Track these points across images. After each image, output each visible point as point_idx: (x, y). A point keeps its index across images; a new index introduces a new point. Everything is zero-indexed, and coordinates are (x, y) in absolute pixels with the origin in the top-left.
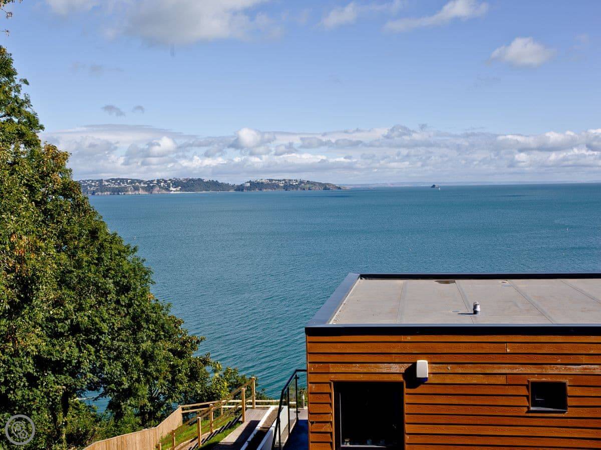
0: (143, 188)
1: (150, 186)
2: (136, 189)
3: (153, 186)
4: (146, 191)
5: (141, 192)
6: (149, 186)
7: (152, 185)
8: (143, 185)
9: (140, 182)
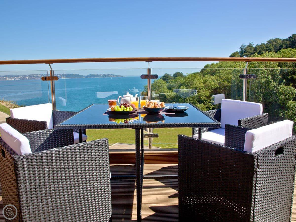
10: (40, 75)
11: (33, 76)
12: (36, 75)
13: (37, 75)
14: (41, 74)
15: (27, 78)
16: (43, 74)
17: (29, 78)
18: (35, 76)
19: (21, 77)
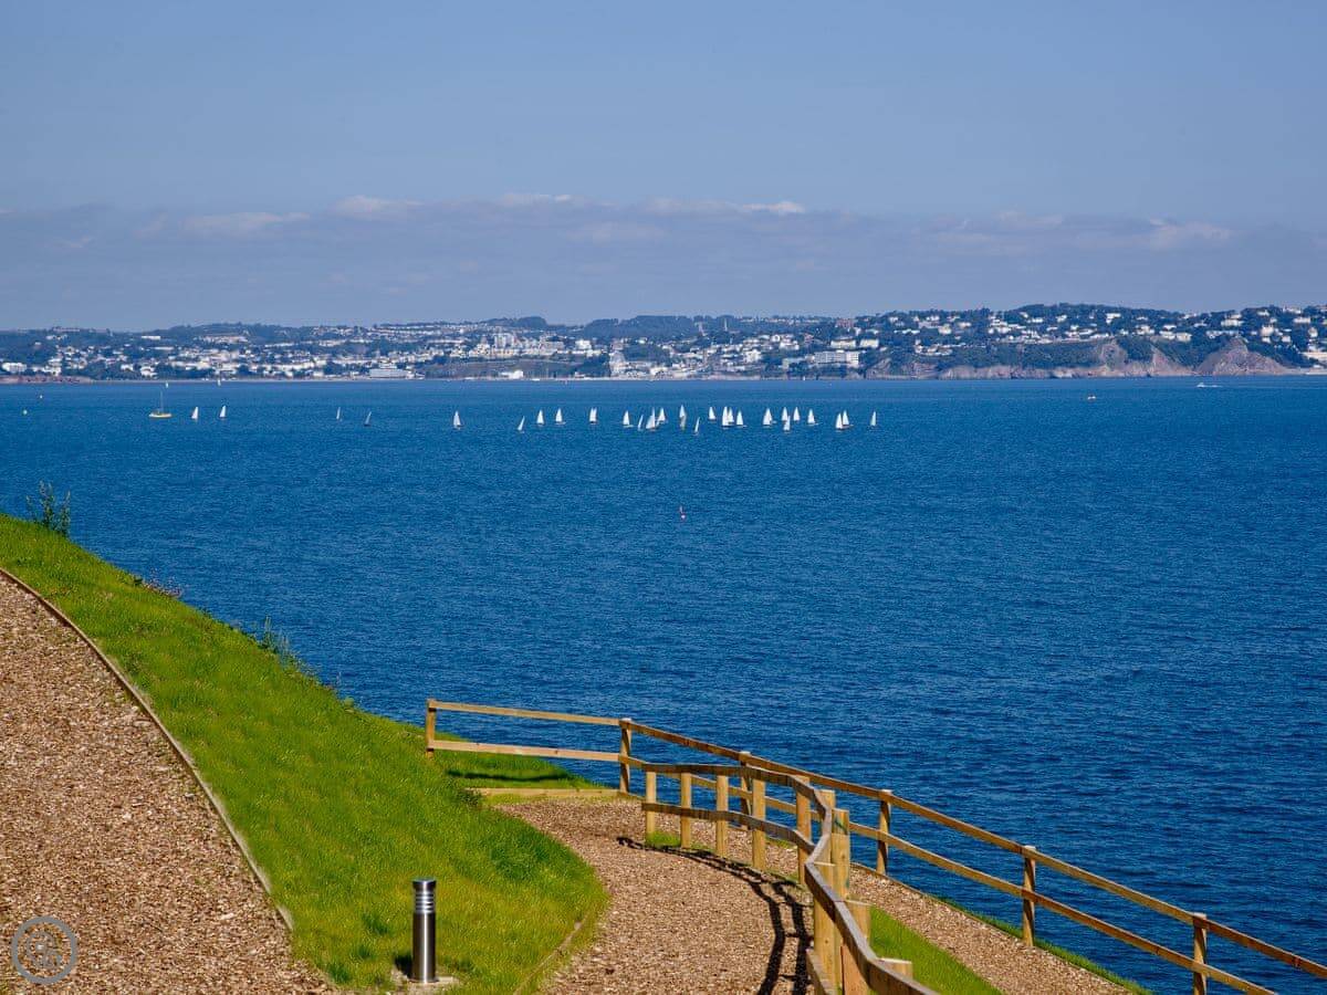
0: (1170, 350)
1: (1208, 341)
2: (1137, 351)
3: (1218, 339)
4: (1185, 362)
5: (1160, 368)
6: (1203, 342)
7: (1212, 335)
8: (1169, 336)
9: (1158, 319)
10: (1010, 317)
11: (929, 338)
12: (964, 316)
13: (980, 318)
14: (1035, 311)
15: (853, 360)
16: (1049, 313)
17: (869, 358)
18: (945, 330)
19: (784, 343)
